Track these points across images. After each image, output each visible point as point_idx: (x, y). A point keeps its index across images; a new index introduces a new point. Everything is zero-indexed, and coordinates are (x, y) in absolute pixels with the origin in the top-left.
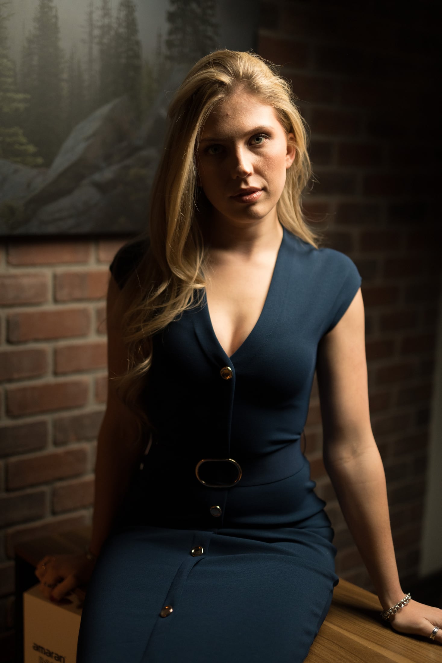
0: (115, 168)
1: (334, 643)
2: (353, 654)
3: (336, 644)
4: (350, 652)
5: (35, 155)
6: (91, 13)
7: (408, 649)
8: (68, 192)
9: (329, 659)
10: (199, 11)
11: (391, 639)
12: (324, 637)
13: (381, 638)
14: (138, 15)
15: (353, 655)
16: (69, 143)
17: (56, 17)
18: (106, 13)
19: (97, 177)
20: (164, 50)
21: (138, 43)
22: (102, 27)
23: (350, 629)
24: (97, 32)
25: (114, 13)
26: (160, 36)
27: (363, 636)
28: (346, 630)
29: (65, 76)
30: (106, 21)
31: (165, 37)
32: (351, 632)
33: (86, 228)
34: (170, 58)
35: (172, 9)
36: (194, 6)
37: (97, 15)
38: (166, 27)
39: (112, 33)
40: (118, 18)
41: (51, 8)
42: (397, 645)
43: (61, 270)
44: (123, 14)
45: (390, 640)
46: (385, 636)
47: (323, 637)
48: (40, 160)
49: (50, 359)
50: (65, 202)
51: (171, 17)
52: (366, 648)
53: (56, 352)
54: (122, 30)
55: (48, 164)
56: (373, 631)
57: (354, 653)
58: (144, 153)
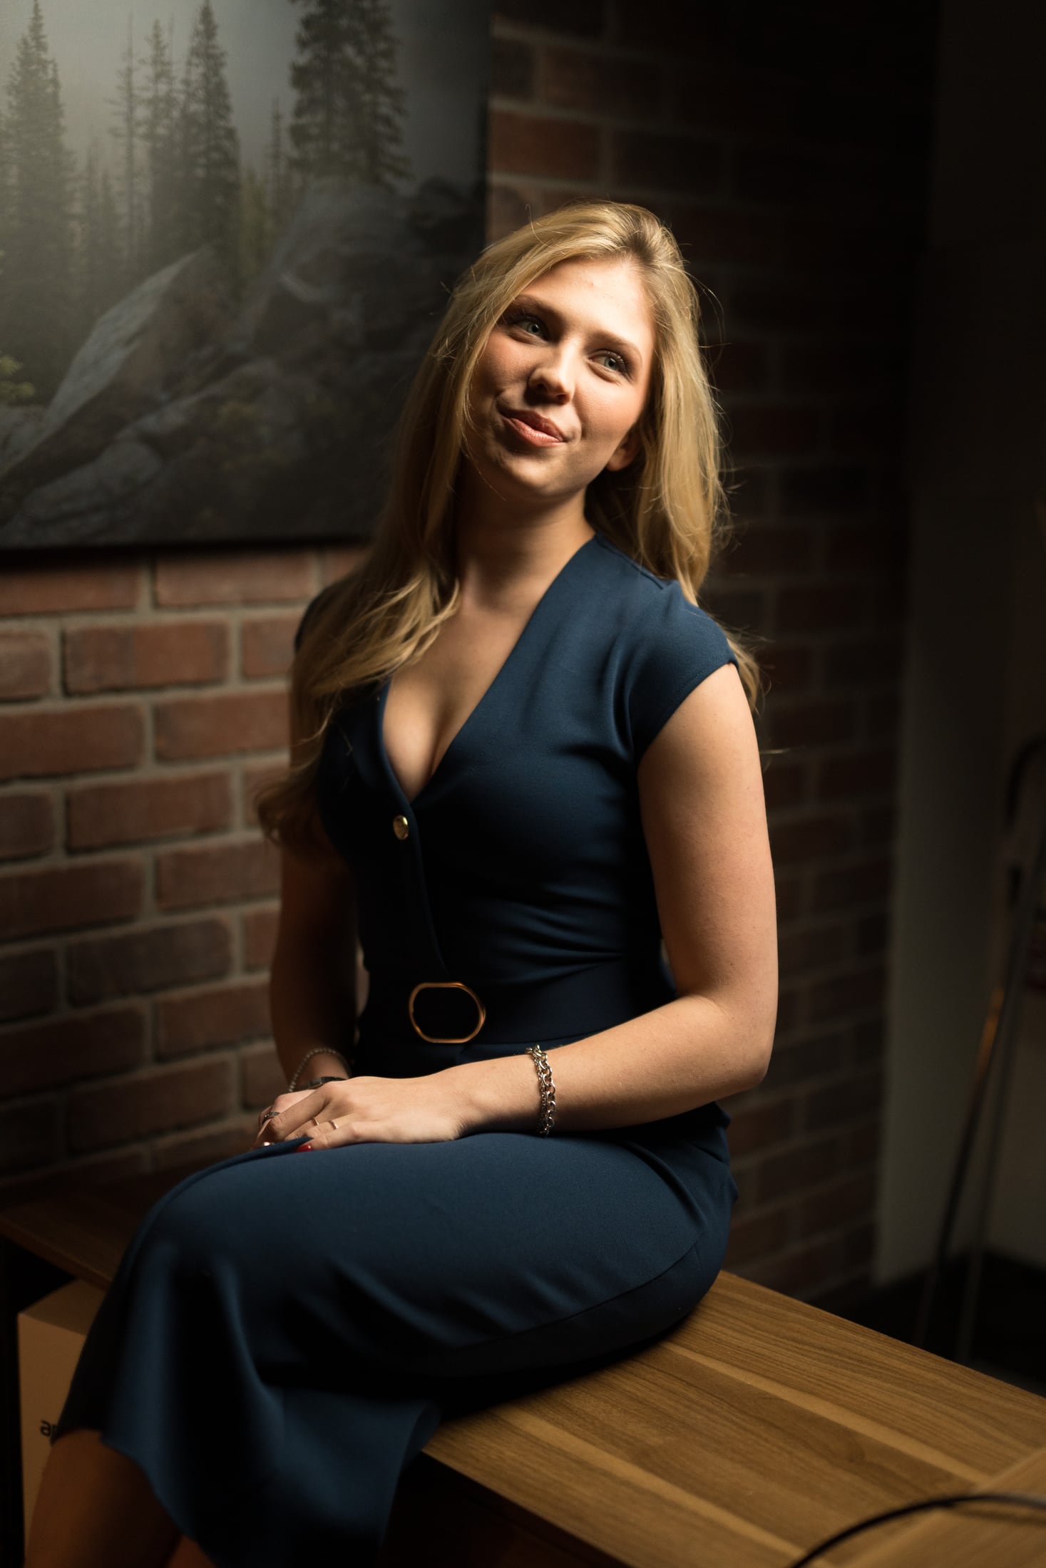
0: (189, 401)
1: (676, 1377)
2: (716, 1397)
3: (680, 1379)
4: (708, 1393)
5: (16, 378)
6: (130, 71)
7: (827, 1383)
8: (90, 456)
9: (664, 1407)
10: (359, 61)
11: (794, 1367)
12: (656, 1366)
13: (773, 1365)
14: (229, 73)
15: (715, 1399)
16: (88, 351)
17: (55, 82)
18: (162, 74)
19: (150, 422)
20: (288, 148)
21: (230, 134)
22: (153, 102)
23: (708, 1351)
24: (142, 113)
25: (179, 70)
26: (277, 117)
27: (735, 1362)
28: (702, 1353)
29: (77, 208)
30: (163, 88)
31: (288, 120)
32: (711, 1357)
33: (130, 534)
34: (298, 164)
35: (303, 59)
36: (349, 51)
37: (142, 76)
38: (290, 97)
39: (176, 114)
40: (187, 82)
41: (43, 64)
42: (805, 1377)
43: (76, 624)
44: (197, 73)
45: (790, 1369)
46: (781, 1362)
47: (653, 1368)
48: (27, 389)
49: (58, 815)
50: (83, 478)
51: (301, 77)
52: (741, 1384)
53: (69, 802)
54: (196, 107)
55: (45, 397)
56: (757, 1353)
57: (717, 1395)
58: (250, 370)
